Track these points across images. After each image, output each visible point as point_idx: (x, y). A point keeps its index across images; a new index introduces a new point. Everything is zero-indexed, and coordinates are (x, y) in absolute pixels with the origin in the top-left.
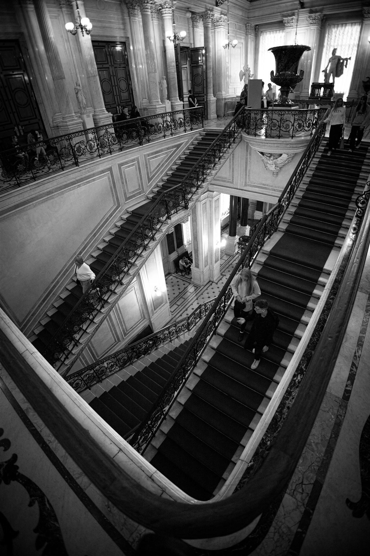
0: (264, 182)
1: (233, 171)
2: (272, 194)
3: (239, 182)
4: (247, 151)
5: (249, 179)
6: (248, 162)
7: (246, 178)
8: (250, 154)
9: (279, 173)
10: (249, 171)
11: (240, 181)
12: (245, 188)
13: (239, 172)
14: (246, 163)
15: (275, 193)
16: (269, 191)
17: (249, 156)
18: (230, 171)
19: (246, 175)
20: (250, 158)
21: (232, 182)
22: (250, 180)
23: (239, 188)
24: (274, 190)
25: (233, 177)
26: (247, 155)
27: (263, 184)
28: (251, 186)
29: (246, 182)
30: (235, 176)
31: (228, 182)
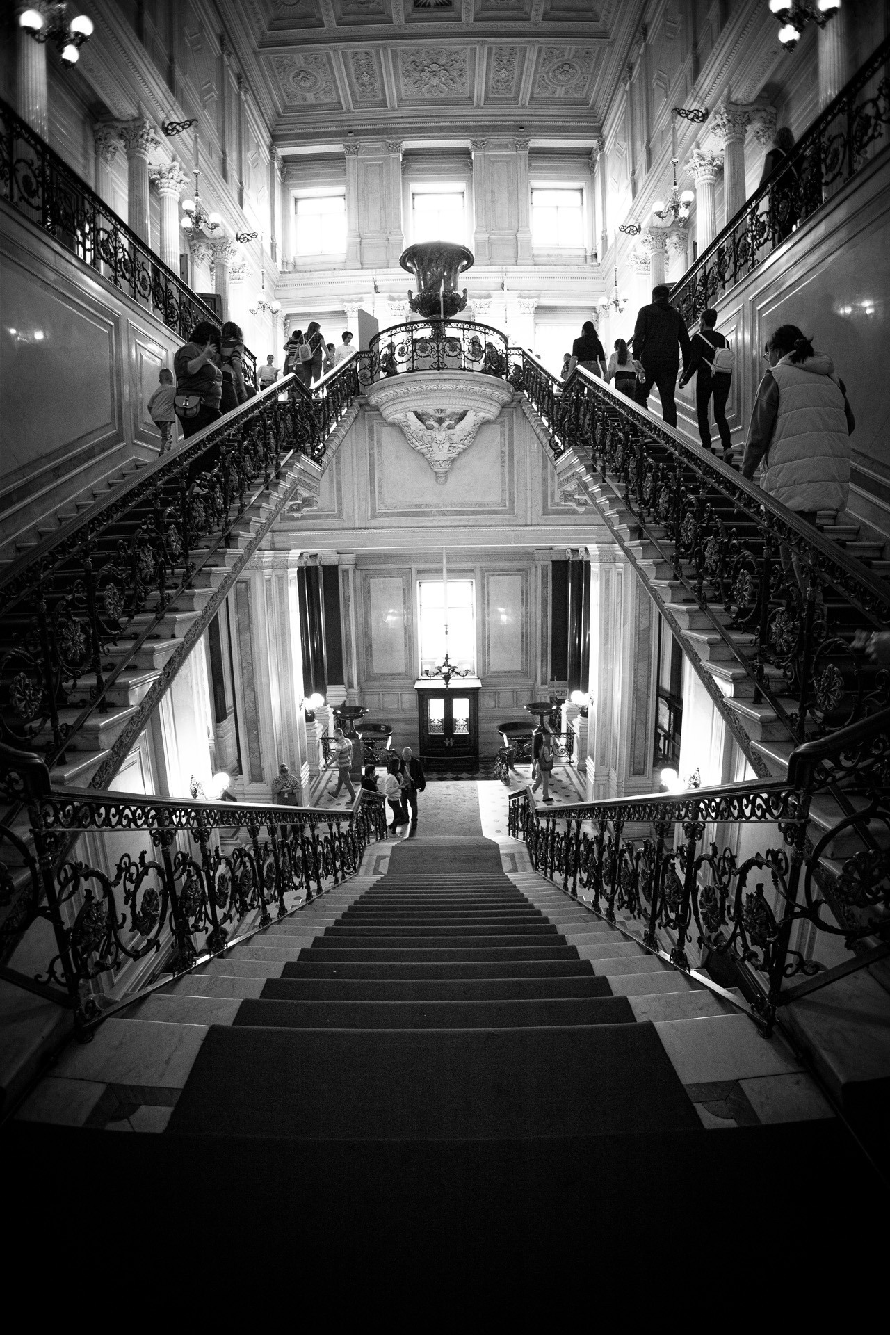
0: (418, 501)
1: (339, 490)
2: (439, 524)
3: (356, 511)
4: (371, 438)
5: (381, 499)
6: (376, 463)
7: (373, 498)
8: (380, 445)
9: (449, 474)
10: (379, 483)
11: (359, 508)
12: (373, 523)
13: (356, 489)
14: (372, 465)
15: (447, 520)
16: (432, 518)
17: (376, 450)
18: (331, 489)
19: (373, 492)
20: (380, 454)
21: (340, 516)
22: (383, 504)
23: (357, 526)
24: (443, 513)
25: (340, 504)
26: (371, 448)
27: (417, 506)
28: (387, 515)
29: (373, 510)
30: (347, 499)
31: (328, 517)
